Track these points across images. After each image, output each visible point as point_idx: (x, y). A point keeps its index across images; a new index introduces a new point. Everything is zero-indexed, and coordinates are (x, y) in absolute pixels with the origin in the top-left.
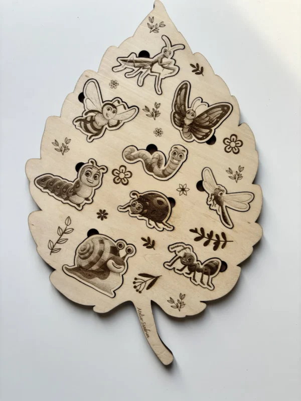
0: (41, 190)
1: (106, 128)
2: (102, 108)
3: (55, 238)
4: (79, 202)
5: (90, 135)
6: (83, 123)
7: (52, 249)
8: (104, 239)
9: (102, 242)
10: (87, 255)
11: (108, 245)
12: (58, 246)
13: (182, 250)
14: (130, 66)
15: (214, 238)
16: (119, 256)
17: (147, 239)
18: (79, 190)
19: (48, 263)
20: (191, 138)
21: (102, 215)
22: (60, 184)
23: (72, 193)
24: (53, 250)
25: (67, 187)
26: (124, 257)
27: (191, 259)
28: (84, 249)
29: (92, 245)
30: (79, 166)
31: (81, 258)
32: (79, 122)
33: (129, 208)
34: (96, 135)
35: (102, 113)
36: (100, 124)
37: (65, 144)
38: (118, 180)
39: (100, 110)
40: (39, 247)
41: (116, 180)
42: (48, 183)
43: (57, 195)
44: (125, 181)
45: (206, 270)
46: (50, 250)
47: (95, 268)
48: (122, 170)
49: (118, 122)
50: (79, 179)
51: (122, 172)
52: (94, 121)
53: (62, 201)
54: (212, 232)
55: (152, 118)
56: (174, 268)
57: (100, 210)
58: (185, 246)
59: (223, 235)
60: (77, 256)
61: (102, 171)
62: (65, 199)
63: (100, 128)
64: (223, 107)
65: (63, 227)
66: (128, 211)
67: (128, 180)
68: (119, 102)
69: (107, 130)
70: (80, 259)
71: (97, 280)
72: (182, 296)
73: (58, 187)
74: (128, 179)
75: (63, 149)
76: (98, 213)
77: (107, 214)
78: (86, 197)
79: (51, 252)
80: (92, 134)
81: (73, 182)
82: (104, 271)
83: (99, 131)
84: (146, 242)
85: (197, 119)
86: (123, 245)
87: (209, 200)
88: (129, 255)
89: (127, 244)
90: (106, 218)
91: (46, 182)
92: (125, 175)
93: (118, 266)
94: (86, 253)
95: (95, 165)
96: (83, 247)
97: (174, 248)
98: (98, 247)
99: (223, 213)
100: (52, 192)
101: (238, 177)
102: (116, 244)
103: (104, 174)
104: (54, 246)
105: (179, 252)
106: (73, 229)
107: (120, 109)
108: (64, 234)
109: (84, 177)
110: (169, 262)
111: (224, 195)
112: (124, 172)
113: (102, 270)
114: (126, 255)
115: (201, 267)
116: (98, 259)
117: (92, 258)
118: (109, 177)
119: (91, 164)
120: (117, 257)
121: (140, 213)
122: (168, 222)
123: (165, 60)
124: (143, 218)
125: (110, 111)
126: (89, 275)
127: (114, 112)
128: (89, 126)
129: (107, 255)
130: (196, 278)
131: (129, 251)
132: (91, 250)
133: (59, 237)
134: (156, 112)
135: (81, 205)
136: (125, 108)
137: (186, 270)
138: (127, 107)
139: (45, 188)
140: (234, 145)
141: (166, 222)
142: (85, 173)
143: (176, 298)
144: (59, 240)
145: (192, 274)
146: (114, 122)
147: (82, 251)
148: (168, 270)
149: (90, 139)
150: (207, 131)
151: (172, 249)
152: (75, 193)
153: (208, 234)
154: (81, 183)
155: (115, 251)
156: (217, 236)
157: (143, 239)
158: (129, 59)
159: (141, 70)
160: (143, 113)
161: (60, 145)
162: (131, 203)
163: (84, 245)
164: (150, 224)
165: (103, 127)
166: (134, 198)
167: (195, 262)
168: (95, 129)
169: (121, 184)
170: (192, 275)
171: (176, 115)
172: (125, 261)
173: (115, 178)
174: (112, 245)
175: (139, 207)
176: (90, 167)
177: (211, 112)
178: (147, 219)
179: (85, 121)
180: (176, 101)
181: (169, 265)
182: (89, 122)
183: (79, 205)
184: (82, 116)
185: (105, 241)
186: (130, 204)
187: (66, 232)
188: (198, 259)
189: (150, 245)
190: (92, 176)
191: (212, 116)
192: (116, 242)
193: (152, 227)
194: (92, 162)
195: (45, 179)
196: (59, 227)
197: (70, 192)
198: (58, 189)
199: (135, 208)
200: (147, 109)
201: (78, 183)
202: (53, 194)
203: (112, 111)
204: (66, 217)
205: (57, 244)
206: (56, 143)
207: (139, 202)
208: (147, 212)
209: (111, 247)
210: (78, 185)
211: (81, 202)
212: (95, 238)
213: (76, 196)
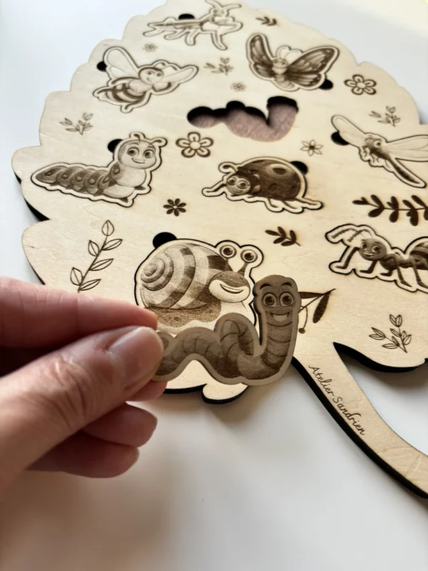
0: (45, 188)
1: (151, 94)
2: (139, 74)
4: (124, 195)
5: (124, 104)
6: (110, 93)
7: (80, 285)
8: (189, 246)
10: (162, 279)
11: (201, 256)
12: (92, 276)
13: (355, 235)
15: (402, 206)
16: (231, 270)
18: (120, 178)
21: (175, 207)
22: (83, 174)
23: (107, 184)
24: (82, 286)
25: (96, 176)
26: (242, 271)
27: (379, 248)
28: (154, 271)
29: (168, 261)
31: (148, 289)
32: (104, 93)
33: (224, 189)
34: (137, 102)
35: (140, 79)
36: (139, 91)
37: (84, 121)
38: (189, 152)
39: (136, 75)
41: (186, 152)
43: (79, 191)
44: (203, 151)
45: (417, 261)
46: (78, 287)
47: (185, 301)
48: (194, 138)
49: (169, 85)
50: (116, 160)
51: (195, 141)
52: (129, 88)
53: (89, 199)
54: (394, 199)
55: (223, 74)
56: (354, 270)
58: (358, 229)
60: (140, 286)
61: (157, 145)
62: (96, 194)
63: (140, 94)
64: (324, 50)
65: (99, 239)
66: (224, 192)
67: (208, 150)
68: (163, 64)
70: (147, 292)
72: (397, 320)
73: (79, 178)
74: (209, 148)
75: (81, 127)
76: (166, 207)
77: (184, 204)
78: (138, 184)
79: (80, 289)
80: (127, 104)
81: (107, 167)
82: (207, 304)
83: (140, 98)
84: (278, 237)
85: (292, 67)
86: (232, 249)
87: (363, 154)
88: (251, 266)
89: (241, 247)
91: (55, 175)
92: (201, 144)
93: (235, 289)
94: (158, 277)
95: (142, 139)
96: (150, 267)
97: (337, 235)
99: (398, 169)
100: (67, 188)
101: (392, 119)
102: (217, 251)
104: (83, 278)
105: (350, 240)
106: (121, 240)
107: (168, 71)
108: (103, 252)
109: (126, 158)
110: (340, 261)
111: (384, 144)
112: (197, 140)
113: (202, 303)
114: (245, 266)
115: (406, 257)
116: (187, 284)
117: (174, 285)
119: (135, 138)
120: (227, 273)
121: (248, 193)
122: (307, 196)
123: (217, 19)
124: (256, 198)
125: (152, 75)
126: (176, 319)
127: (159, 75)
128: (121, 95)
129: (204, 272)
130: (406, 279)
131: (248, 257)
133: (94, 258)
134: (225, 67)
135: (130, 199)
136: (175, 69)
137: (379, 269)
139: (53, 184)
140: (363, 85)
141: (303, 196)
142: (126, 151)
143: (386, 327)
144: (93, 264)
145: (395, 273)
146: (162, 85)
147: (148, 275)
148: (343, 276)
149: (126, 109)
150: (315, 76)
151: (335, 237)
152: (113, 183)
153: (389, 203)
154: (122, 166)
155: (218, 262)
156: (406, 202)
157: (270, 232)
158: (165, 23)
159: (187, 30)
161: (75, 123)
162: (225, 180)
163: (151, 264)
164: (274, 206)
165: (145, 93)
166: (228, 173)
167: (390, 252)
168: (133, 97)
170: (395, 276)
171: (259, 66)
172: (246, 277)
173: (184, 150)
174: (209, 254)
175: (243, 185)
176: (135, 142)
177: (308, 57)
178: (265, 200)
179: (114, 90)
180: (252, 53)
181: (342, 266)
182: (120, 91)
183: (125, 199)
184: (108, 86)
185: (193, 249)
186: (224, 182)
187: (105, 247)
188: (394, 246)
189: (286, 240)
190: (141, 154)
191: (313, 61)
192: (215, 247)
193: (280, 209)
194: (136, 136)
195: (52, 171)
196: (90, 242)
197: (104, 182)
198: (80, 181)
199: (235, 187)
200: (209, 65)
201: (116, 167)
202: (71, 191)
203: (156, 74)
204: (103, 223)
205: (90, 272)
206: (68, 122)
207: (240, 177)
208: (261, 188)
209: (210, 257)
210: (117, 170)
211: (129, 193)
212: (171, 247)
213: (116, 185)
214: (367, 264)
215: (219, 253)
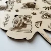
3: (4, 21)
17: (33, 13)
24: (5, 25)
29: (17, 19)
30: (6, 2)
31: (15, 24)
33: (24, 7)
47: (21, 25)
54: (48, 7)
57: (16, 10)
65: (6, 17)
82: (24, 25)
88: (30, 19)
90: (19, 11)
93: (28, 23)
94: (16, 22)
97: (41, 13)
106: (10, 17)
116: (21, 23)
129: (23, 21)
132: (18, 21)
148: (43, 19)
155: (25, 19)
199: (26, 7)
204: (6, 14)
207: (26, 5)
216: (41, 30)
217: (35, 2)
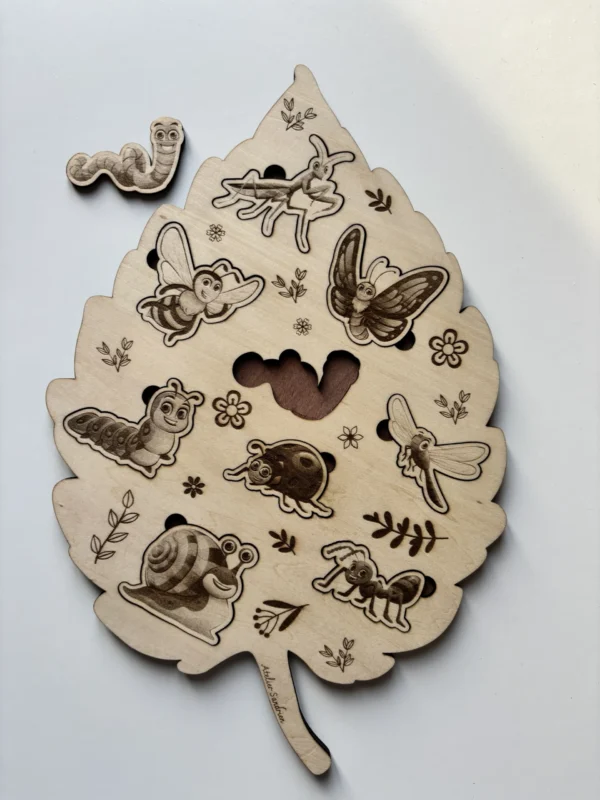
0: (76, 439)
1: (202, 319)
2: (194, 281)
3: (104, 531)
4: (149, 462)
5: (170, 332)
6: (156, 309)
7: (98, 553)
8: (196, 534)
9: (192, 539)
10: (165, 563)
11: (204, 546)
12: (109, 547)
13: (349, 555)
14: (248, 196)
15: (411, 531)
16: (226, 566)
17: (279, 533)
18: (149, 440)
19: (91, 578)
20: (366, 337)
21: (194, 487)
22: (113, 428)
23: (135, 445)
24: (99, 555)
25: (126, 433)
26: (236, 569)
27: (366, 572)
28: (160, 554)
29: (174, 546)
30: (148, 393)
31: (153, 569)
32: (149, 308)
33: (245, 474)
34: (183, 332)
35: (193, 290)
36: (189, 312)
37: (122, 350)
38: (224, 419)
39: (189, 284)
40: (73, 548)
41: (220, 418)
42: (89, 426)
43: (107, 450)
44: (237, 421)
45: (394, 593)
46: (95, 555)
47: (179, 588)
48: (233, 400)
49: (225, 308)
50: (148, 417)
51: (233, 404)
52: (178, 305)
53: (116, 461)
54: (406, 521)
55: (291, 299)
56: (333, 591)
57: (190, 478)
58: (355, 548)
59: (429, 525)
60: (145, 566)
61: (193, 402)
62: (123, 457)
63: (190, 319)
64: (428, 275)
65: (119, 510)
66: (244, 478)
67: (243, 419)
68: (226, 268)
69: (203, 323)
70: (151, 573)
71: (184, 612)
72: (348, 644)
73: (109, 433)
74: (244, 417)
75: (119, 360)
76: (185, 484)
77: (203, 485)
78: (163, 452)
79: (97, 558)
80: (172, 331)
81: (138, 424)
82: (198, 595)
83: (188, 325)
84: (278, 541)
85: (378, 301)
86: (233, 545)
87: (401, 457)
88: (245, 566)
89: (242, 544)
90: (201, 492)
91: (86, 423)
92: (239, 409)
93: (224, 586)
94: (162, 560)
95: (179, 391)
96: (157, 549)
97: (332, 551)
98: (185, 549)
99: (429, 483)
100: (97, 443)
101: (458, 412)
102: (220, 544)
103: (198, 409)
104: (101, 547)
105: (342, 559)
106: (138, 515)
107: (229, 282)
108: (121, 525)
109: (159, 414)
110: (323, 579)
111: (431, 447)
112: (236, 402)
113: (194, 593)
114: (240, 565)
115: (386, 587)
116: (185, 572)
117: (174, 570)
118: (206, 414)
119: (171, 388)
120: (222, 569)
121: (266, 484)
122: (322, 500)
123: (315, 183)
124: (273, 492)
125: (208, 286)
126: (170, 602)
127: (216, 288)
128: (168, 314)
129: (202, 564)
130: (375, 609)
131: (245, 557)
132: (172, 555)
133: (112, 529)
134: (297, 287)
135: (154, 468)
136: (238, 280)
137: (356, 594)
138: (243, 278)
139: (84, 436)
140: (450, 350)
141: (317, 500)
142: (160, 406)
143: (336, 647)
144: (110, 535)
145: (368, 601)
146: (216, 308)
147: (155, 556)
148: (320, 594)
149: (170, 339)
150: (399, 323)
151: (329, 552)
152: (141, 446)
153: (399, 525)
154: (152, 426)
155: (217, 556)
156: (417, 528)
157: (273, 534)
158: (244, 182)
159: (269, 203)
160: (272, 290)
161: (113, 352)
162: (249, 463)
163: (159, 546)
164: (286, 505)
165: (195, 316)
166: (254, 455)
167: (374, 579)
168: (180, 321)
169: (229, 427)
170: (366, 604)
171: (337, 293)
172: (238, 577)
173: (219, 415)
174: (212, 546)
175: (265, 472)
176: (170, 394)
177: (405, 286)
178: (280, 495)
179: (160, 305)
180: (337, 265)
181: (323, 585)
182: (169, 307)
183: (149, 468)
184: (155, 297)
185: (200, 538)
186: (248, 465)
187: (124, 519)
188: (380, 573)
189: (285, 546)
190: (174, 413)
191: (407, 295)
192: (219, 539)
193: (290, 510)
194: (174, 385)
195: (84, 418)
196: (111, 511)
197: (132, 443)
198: (109, 437)
199: (257, 472)
200: (280, 281)
201: (147, 425)
202: (99, 448)
203: (214, 285)
204: (124, 492)
205: (108, 543)
206: (105, 348)
207: (265, 462)
208: (281, 480)
209: (212, 550)
210: (147, 430)
211: (153, 462)
212: (180, 531)
213: (143, 450)
214: (346, 587)
215: (220, 545)
216: (271, 651)
217: (336, 448)
